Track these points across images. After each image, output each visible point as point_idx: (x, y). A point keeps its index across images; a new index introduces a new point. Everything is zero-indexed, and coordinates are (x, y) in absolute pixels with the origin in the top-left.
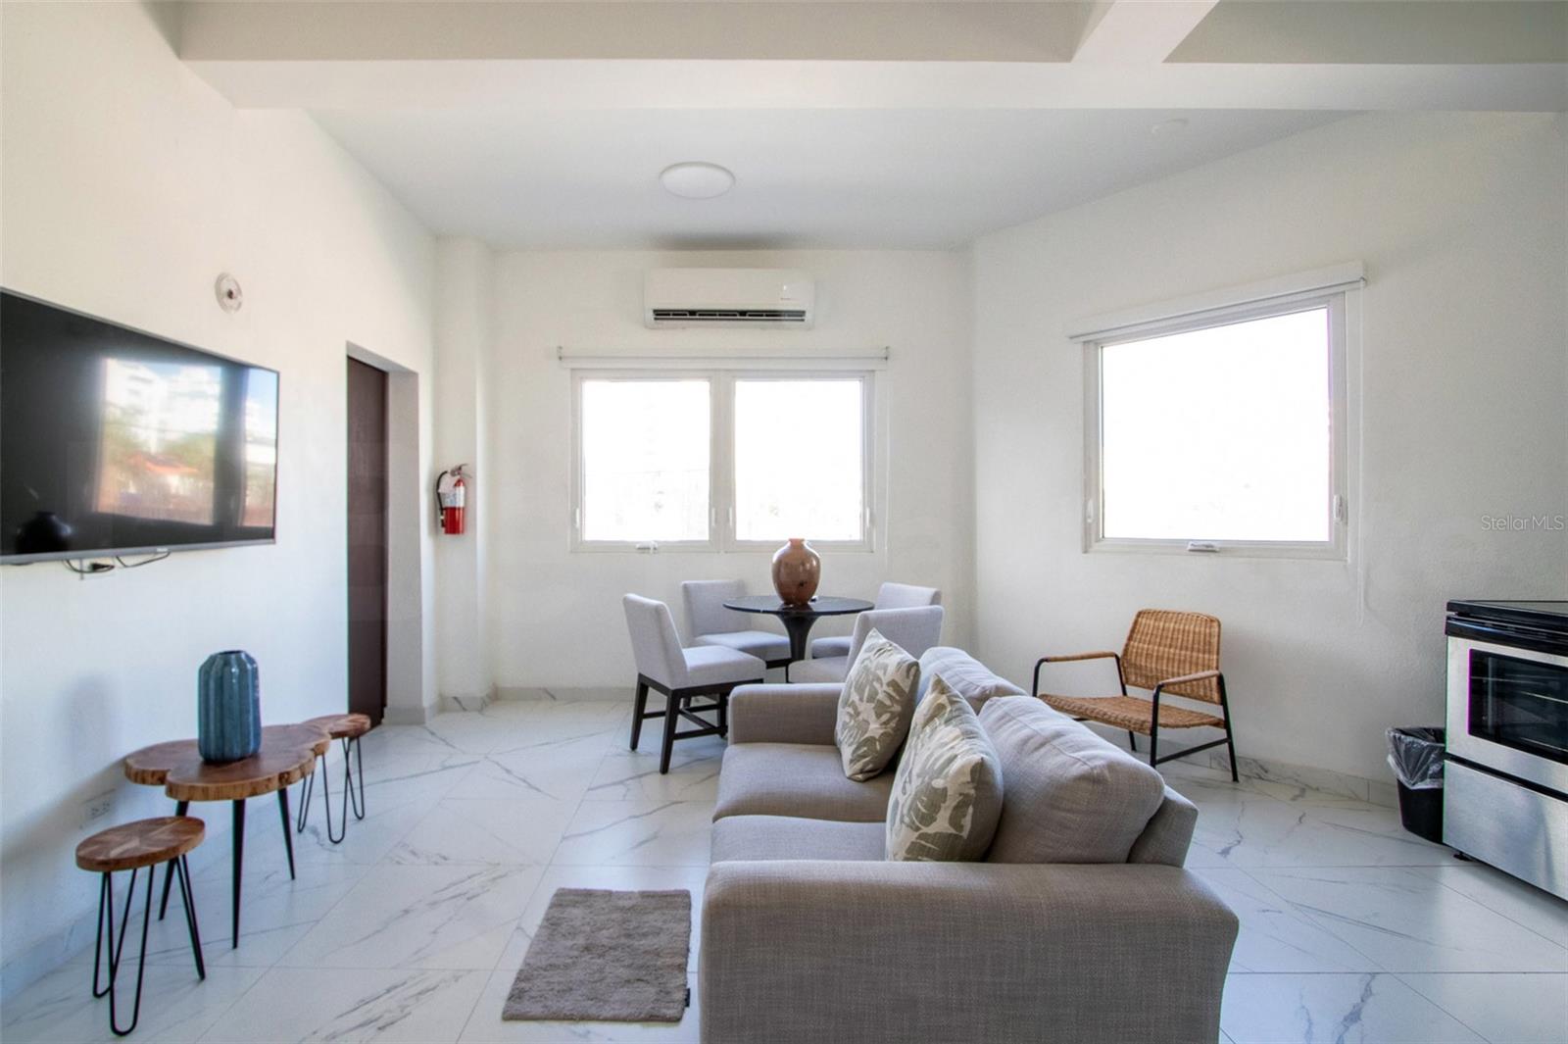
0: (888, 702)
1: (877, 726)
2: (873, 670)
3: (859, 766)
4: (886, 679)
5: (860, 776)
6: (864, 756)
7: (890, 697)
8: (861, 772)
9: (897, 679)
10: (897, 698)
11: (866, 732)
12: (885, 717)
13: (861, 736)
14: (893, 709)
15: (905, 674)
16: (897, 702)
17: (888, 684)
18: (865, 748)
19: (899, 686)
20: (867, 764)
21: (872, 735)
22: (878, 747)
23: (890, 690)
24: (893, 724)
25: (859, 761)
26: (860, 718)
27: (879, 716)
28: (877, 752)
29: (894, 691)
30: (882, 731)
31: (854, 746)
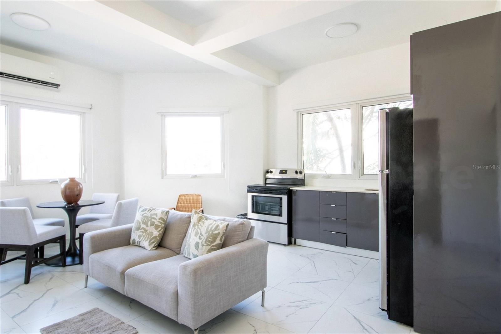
0: (160, 224)
1: (157, 232)
2: (150, 216)
3: (153, 245)
4: (157, 218)
5: (154, 248)
6: (153, 242)
7: (161, 223)
8: (154, 247)
9: (163, 217)
10: (163, 222)
11: (152, 235)
12: (159, 229)
13: (151, 237)
14: (162, 226)
15: (165, 215)
16: (163, 224)
17: (159, 219)
18: (154, 240)
19: (163, 219)
20: (155, 244)
21: (156, 235)
22: (158, 238)
23: (160, 221)
24: (162, 231)
25: (152, 244)
26: (148, 232)
27: (156, 229)
28: (158, 240)
29: (162, 220)
30: (159, 233)
31: (148, 241)
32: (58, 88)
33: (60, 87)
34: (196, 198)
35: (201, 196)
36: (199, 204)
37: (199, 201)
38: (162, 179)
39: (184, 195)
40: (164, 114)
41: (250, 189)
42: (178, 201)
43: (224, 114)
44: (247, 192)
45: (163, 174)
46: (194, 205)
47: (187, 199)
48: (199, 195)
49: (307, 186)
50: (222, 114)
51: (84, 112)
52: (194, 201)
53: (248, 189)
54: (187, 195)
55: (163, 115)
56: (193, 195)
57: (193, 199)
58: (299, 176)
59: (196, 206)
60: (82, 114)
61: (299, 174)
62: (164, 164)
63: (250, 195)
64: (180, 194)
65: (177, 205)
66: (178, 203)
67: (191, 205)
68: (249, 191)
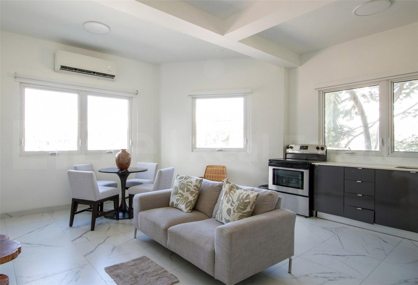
0: (194, 191)
1: (192, 197)
2: (186, 183)
3: (188, 208)
4: (192, 185)
5: (190, 211)
6: (189, 206)
7: (195, 189)
8: (190, 210)
9: (197, 185)
10: (197, 189)
11: (188, 200)
12: (194, 195)
13: (187, 201)
14: (196, 192)
15: (199, 183)
16: (197, 190)
17: (194, 186)
18: (189, 204)
19: (198, 186)
20: (190, 208)
21: (191, 200)
22: (193, 203)
23: (195, 188)
24: (196, 196)
25: (188, 207)
26: (185, 196)
27: (191, 195)
28: (193, 204)
29: (196, 188)
30: (193, 199)
31: (185, 204)
32: (113, 78)
33: (115, 78)
34: (221, 169)
35: (226, 168)
36: (224, 174)
37: (224, 172)
38: (192, 152)
39: (211, 166)
40: (196, 96)
41: (272, 163)
42: (206, 171)
43: (247, 95)
44: (269, 166)
45: (193, 148)
46: (219, 175)
47: (213, 170)
48: (224, 167)
49: (328, 161)
50: (246, 95)
51: (131, 96)
52: (220, 171)
53: (269, 163)
54: (214, 166)
55: (194, 98)
56: (219, 166)
57: (219, 170)
58: (320, 152)
59: (222, 176)
60: (130, 98)
61: (320, 150)
62: (194, 139)
63: (271, 168)
64: (207, 165)
65: (205, 175)
66: (205, 173)
67: (217, 175)
68: (270, 165)
